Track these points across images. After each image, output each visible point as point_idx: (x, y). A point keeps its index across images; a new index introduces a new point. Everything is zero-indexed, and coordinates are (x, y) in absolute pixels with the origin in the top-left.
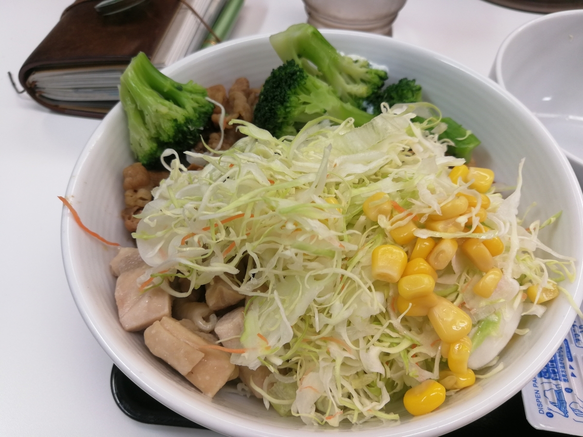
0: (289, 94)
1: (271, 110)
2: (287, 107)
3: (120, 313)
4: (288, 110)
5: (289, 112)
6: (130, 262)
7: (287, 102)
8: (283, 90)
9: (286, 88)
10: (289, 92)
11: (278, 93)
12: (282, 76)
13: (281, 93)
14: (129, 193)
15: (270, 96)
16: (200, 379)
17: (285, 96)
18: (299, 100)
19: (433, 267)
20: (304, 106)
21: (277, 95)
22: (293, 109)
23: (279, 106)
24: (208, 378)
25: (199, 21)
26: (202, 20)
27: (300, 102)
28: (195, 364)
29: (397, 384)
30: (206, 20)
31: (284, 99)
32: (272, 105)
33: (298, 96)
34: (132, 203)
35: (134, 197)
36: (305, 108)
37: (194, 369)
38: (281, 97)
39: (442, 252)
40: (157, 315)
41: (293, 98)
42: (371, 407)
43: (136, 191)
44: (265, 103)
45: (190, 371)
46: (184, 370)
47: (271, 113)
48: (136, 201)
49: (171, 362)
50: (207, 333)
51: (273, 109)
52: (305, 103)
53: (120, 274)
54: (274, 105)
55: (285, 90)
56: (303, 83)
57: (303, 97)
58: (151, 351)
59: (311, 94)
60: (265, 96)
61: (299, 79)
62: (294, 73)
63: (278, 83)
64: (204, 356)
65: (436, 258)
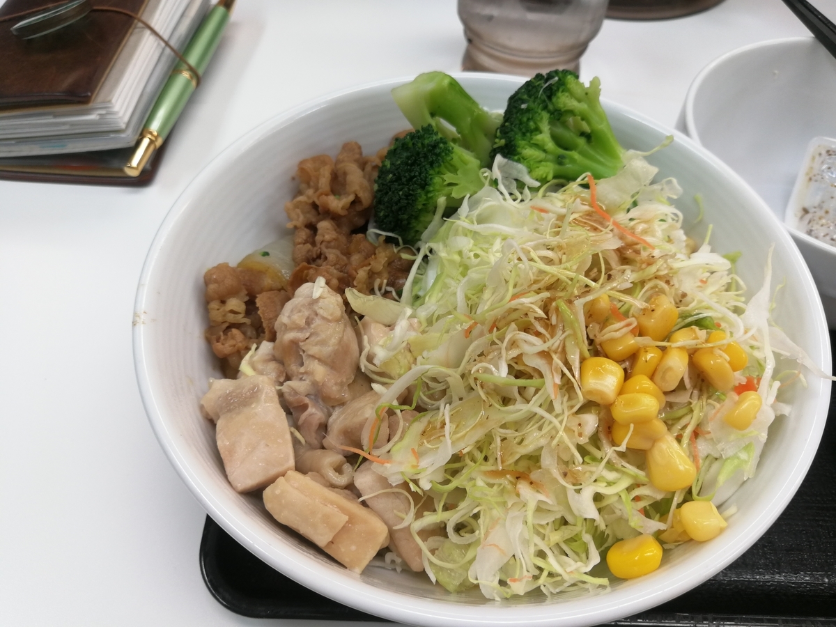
0: (431, 175)
1: (407, 196)
2: (429, 192)
3: (228, 469)
4: (430, 195)
5: (431, 198)
6: (231, 399)
7: (429, 185)
8: (424, 170)
9: (428, 166)
10: (431, 172)
11: (417, 174)
12: (419, 148)
13: (420, 174)
14: (214, 305)
15: (405, 177)
16: (344, 551)
17: (426, 177)
18: (444, 180)
19: (659, 388)
20: (450, 188)
21: (415, 176)
22: (437, 194)
23: (419, 191)
24: (353, 548)
25: (163, 44)
26: (167, 44)
27: (445, 183)
28: (337, 530)
29: (608, 535)
30: (173, 43)
31: (425, 181)
32: (409, 189)
33: (442, 176)
34: (220, 319)
35: (221, 310)
36: (452, 190)
37: (334, 537)
38: (421, 179)
39: (670, 369)
40: (281, 469)
41: (437, 180)
42: (574, 568)
43: (223, 302)
44: (396, 185)
45: (330, 540)
46: (321, 541)
47: (407, 199)
48: (224, 316)
49: (304, 530)
50: (342, 489)
51: (411, 195)
52: (450, 184)
53: (218, 418)
54: (413, 190)
55: (426, 169)
56: (449, 158)
57: (449, 177)
58: (275, 517)
59: (458, 172)
60: (394, 175)
61: (443, 154)
62: (435, 146)
63: (413, 158)
64: (347, 520)
65: (663, 378)
